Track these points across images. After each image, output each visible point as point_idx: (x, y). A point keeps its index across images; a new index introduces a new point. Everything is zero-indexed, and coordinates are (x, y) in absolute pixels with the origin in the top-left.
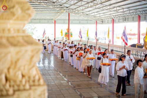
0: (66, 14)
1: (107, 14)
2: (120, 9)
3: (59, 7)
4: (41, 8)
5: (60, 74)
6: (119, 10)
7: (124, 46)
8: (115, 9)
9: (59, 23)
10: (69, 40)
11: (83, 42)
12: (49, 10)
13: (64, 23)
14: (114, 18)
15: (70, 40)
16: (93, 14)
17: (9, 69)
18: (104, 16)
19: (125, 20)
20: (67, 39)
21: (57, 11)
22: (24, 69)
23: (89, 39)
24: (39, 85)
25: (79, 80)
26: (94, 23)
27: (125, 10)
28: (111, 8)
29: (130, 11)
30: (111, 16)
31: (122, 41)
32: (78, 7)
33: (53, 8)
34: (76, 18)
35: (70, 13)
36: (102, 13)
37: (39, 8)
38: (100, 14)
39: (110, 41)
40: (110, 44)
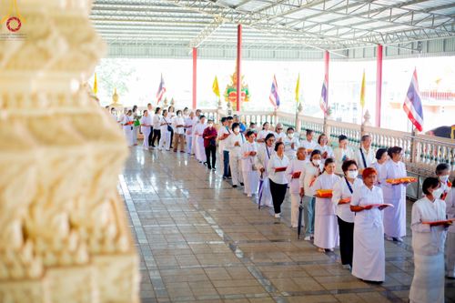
0: (229, 27)
1: (361, 30)
2: (403, 15)
3: (209, 7)
4: (150, 7)
5: (207, 218)
6: (399, 16)
7: (410, 131)
8: (387, 13)
9: (208, 57)
10: (238, 110)
11: (282, 118)
12: (177, 14)
13: (224, 56)
14: (382, 43)
15: (240, 109)
16: (316, 29)
17: (31, 206)
18: (351, 36)
19: (419, 49)
20: (231, 109)
21: (201, 19)
22: (76, 207)
23: (300, 109)
24: (117, 253)
25: (265, 239)
26: (320, 58)
27: (417, 17)
28: (372, 11)
29: (433, 19)
30: (374, 36)
31: (406, 116)
32: (269, 7)
33: (189, 9)
34: (262, 41)
35: (243, 26)
36: (345, 26)
37: (145, 7)
38: (338, 27)
39: (366, 117)
40: (366, 125)
